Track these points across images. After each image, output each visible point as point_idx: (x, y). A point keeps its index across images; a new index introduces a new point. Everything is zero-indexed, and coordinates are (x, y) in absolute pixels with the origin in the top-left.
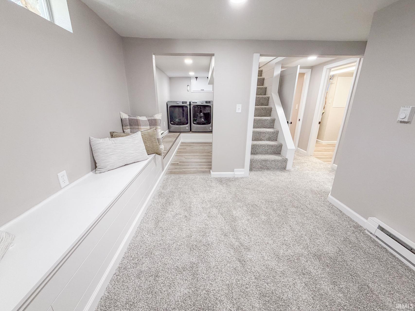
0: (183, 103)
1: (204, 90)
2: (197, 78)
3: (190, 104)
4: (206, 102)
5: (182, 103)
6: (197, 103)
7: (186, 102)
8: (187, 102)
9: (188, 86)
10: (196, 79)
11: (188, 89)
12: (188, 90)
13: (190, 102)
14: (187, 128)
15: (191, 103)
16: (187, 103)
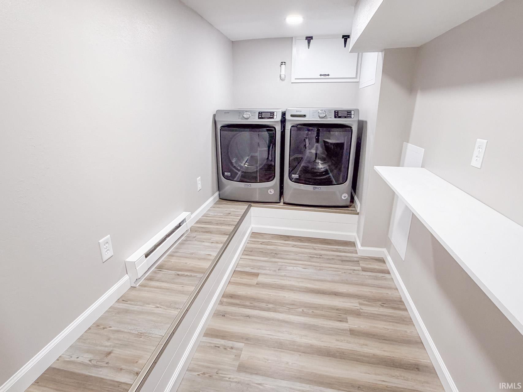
0: (261, 115)
1: (328, 75)
2: (309, 39)
3: (283, 121)
4: (337, 114)
5: (259, 118)
6: (305, 116)
7: (272, 114)
8: (275, 114)
9: (283, 66)
10: (309, 43)
11: (283, 73)
12: (283, 76)
13: (284, 114)
14: (272, 192)
15: (288, 117)
16: (275, 117)
